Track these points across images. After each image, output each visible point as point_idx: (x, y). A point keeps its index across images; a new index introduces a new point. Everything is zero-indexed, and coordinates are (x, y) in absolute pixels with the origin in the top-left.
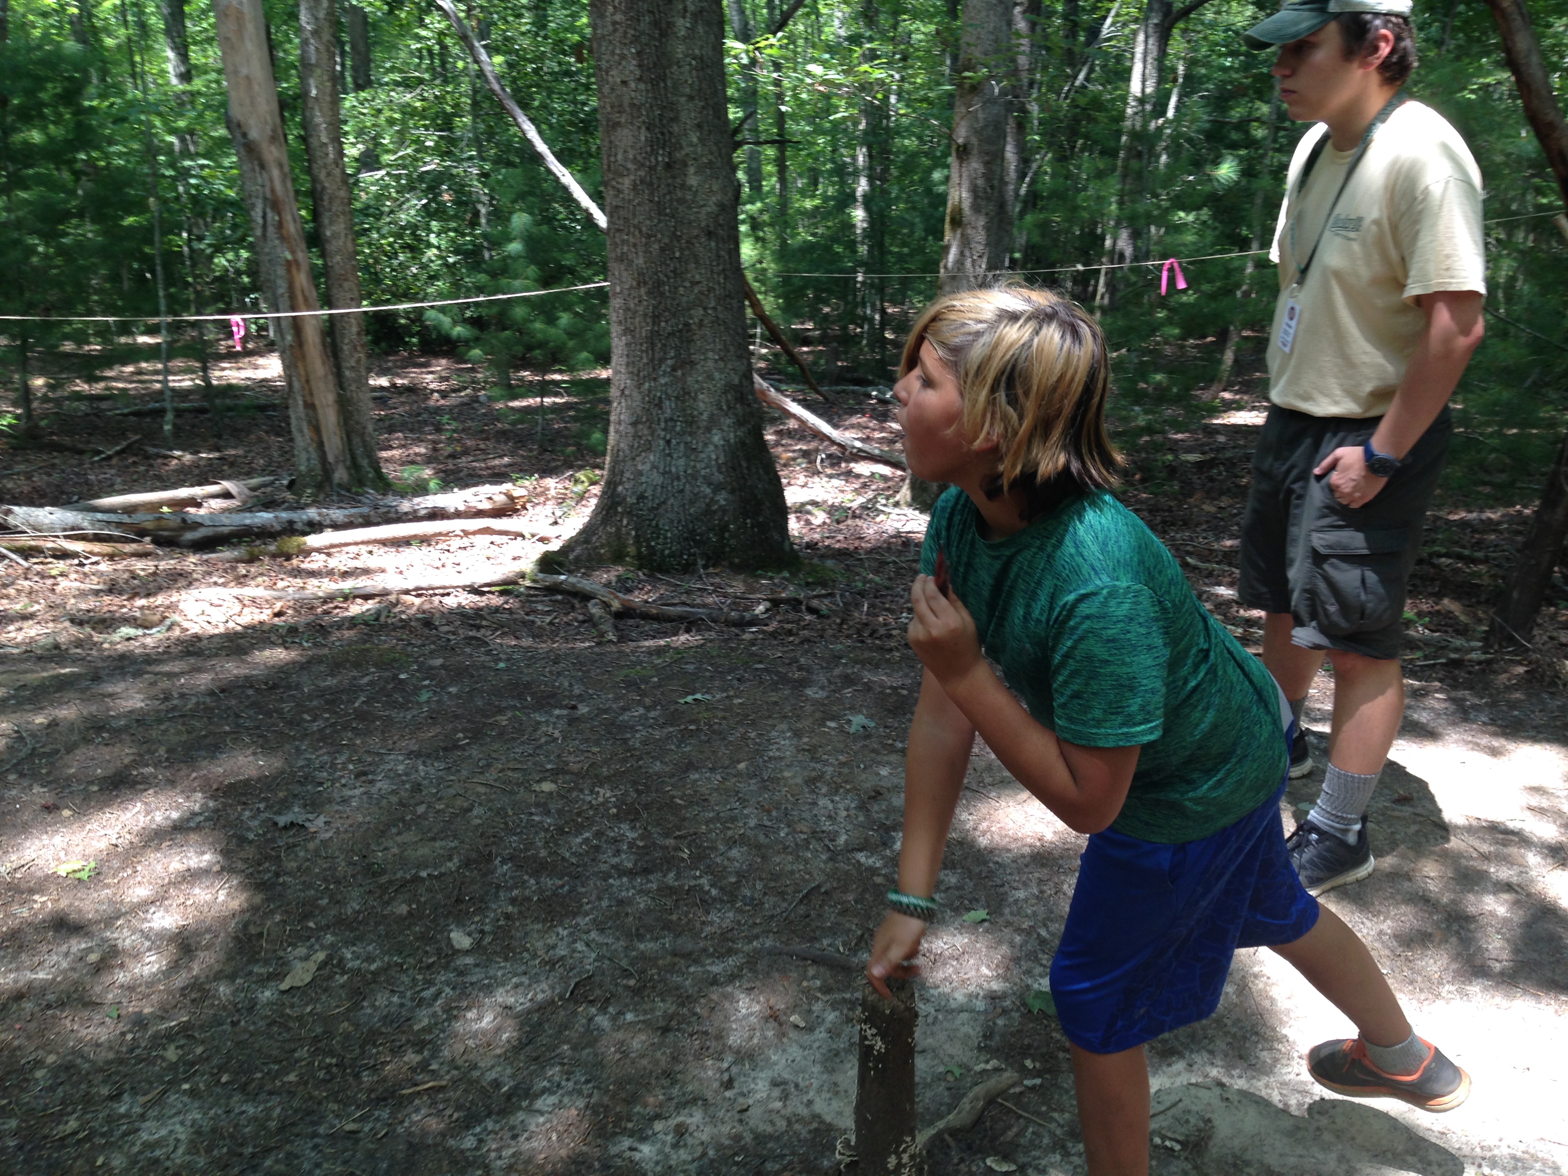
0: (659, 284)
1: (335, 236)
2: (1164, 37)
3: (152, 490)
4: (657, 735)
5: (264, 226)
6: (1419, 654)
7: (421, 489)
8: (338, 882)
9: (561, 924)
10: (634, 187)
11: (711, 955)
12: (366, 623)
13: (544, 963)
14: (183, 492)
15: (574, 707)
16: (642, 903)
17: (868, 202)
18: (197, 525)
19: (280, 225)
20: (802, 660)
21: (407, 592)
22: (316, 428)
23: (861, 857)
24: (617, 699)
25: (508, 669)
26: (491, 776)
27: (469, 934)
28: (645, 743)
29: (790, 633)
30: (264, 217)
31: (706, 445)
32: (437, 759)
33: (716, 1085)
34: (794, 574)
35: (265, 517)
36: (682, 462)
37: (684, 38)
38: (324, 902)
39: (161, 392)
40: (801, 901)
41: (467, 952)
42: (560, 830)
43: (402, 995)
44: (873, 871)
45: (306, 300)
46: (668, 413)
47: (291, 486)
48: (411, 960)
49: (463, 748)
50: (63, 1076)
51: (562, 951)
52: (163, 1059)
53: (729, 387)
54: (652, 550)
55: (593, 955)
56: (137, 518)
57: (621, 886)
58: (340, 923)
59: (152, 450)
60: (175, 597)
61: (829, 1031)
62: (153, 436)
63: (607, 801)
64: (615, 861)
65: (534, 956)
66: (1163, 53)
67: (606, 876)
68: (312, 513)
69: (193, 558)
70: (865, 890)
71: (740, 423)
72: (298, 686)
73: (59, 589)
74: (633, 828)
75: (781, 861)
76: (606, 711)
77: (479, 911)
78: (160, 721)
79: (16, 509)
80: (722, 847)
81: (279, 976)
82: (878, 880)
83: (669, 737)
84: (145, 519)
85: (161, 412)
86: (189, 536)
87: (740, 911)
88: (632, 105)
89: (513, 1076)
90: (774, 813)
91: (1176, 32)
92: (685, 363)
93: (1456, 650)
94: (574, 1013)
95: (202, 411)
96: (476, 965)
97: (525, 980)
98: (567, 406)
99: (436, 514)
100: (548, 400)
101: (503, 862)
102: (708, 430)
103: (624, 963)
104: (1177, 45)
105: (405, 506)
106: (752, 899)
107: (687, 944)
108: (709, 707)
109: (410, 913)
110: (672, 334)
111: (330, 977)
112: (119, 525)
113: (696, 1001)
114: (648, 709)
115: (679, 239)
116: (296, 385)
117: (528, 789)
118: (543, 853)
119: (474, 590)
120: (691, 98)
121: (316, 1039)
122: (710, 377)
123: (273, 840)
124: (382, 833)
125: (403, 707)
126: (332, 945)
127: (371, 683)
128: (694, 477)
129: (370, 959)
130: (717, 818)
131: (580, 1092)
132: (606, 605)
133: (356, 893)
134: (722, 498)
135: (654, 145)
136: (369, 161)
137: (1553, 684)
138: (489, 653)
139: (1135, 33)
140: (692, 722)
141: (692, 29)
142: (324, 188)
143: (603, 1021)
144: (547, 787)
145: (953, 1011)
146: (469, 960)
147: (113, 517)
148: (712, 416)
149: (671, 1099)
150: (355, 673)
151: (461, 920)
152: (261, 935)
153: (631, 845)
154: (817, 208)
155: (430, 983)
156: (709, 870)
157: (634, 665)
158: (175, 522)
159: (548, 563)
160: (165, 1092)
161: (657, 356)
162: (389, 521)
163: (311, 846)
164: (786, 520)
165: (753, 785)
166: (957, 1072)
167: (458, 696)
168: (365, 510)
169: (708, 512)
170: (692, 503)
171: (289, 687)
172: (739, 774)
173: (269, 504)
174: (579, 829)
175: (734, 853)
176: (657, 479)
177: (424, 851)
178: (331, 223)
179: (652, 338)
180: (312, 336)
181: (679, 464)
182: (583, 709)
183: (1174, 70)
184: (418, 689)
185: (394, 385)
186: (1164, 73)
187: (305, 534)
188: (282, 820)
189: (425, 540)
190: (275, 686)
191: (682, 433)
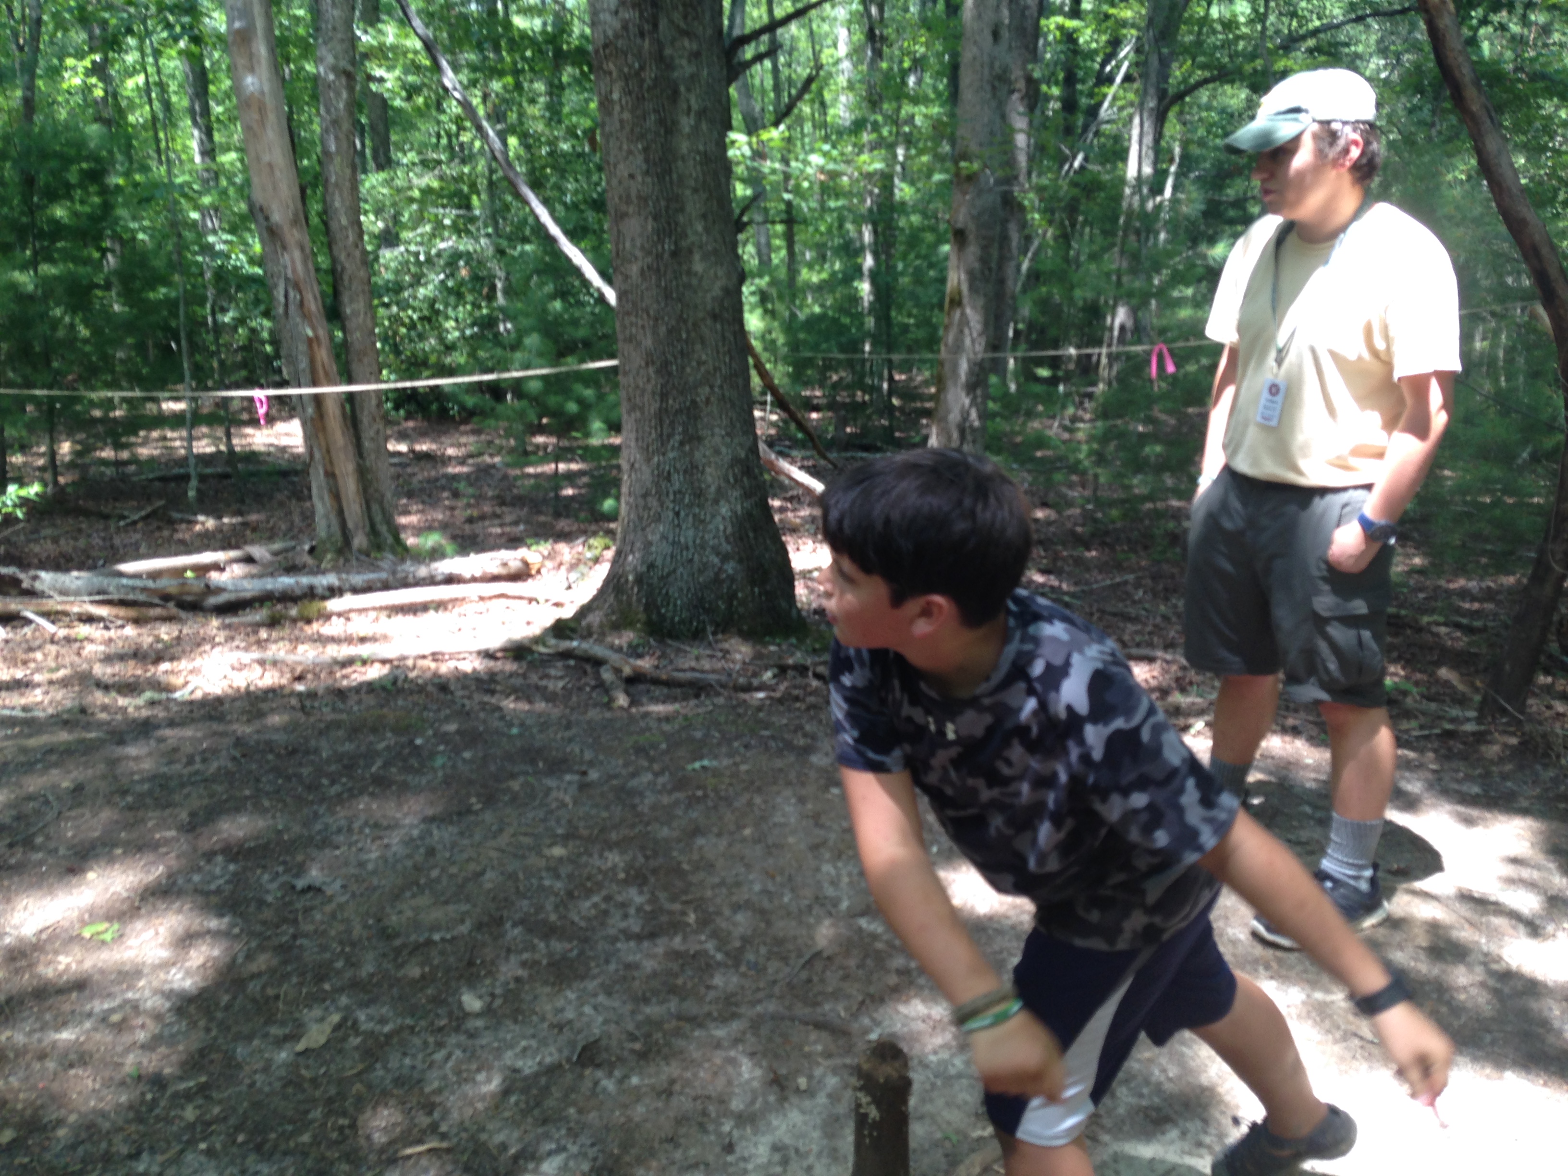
0: (666, 364)
1: (356, 313)
2: (1160, 118)
3: (176, 554)
4: (665, 800)
5: (286, 305)
6: (1414, 724)
7: (437, 554)
8: (353, 945)
9: (570, 987)
10: (642, 272)
11: (715, 1020)
12: (384, 688)
13: (552, 1026)
14: (207, 557)
15: (584, 773)
16: (649, 965)
17: (874, 277)
18: (219, 590)
19: (302, 304)
20: (808, 728)
21: (424, 657)
22: (337, 496)
23: (863, 922)
24: (626, 765)
25: (520, 735)
26: (503, 840)
27: (480, 997)
28: (654, 807)
29: (797, 699)
30: (286, 296)
31: (713, 516)
32: (451, 823)
33: (718, 1149)
34: (801, 641)
35: (286, 581)
36: (691, 533)
37: (689, 136)
38: (339, 964)
39: (185, 459)
40: (803, 967)
41: (478, 1015)
42: (570, 894)
43: (414, 1056)
44: (874, 937)
45: (326, 374)
46: (677, 486)
47: (312, 550)
48: (423, 1023)
49: (476, 813)
50: (84, 1135)
51: (570, 1014)
52: (181, 1118)
53: (736, 461)
54: (662, 617)
55: (600, 1019)
56: (163, 583)
57: (628, 951)
58: (355, 985)
59: (176, 515)
60: (198, 662)
61: (829, 1096)
62: (177, 501)
63: (615, 867)
64: (623, 925)
65: (543, 1019)
66: (1158, 136)
67: (614, 940)
68: (331, 579)
69: (215, 622)
70: (866, 956)
71: (747, 495)
72: (316, 751)
73: (85, 653)
74: (641, 893)
75: (782, 927)
76: (616, 776)
77: (490, 973)
78: (182, 785)
79: (43, 574)
80: (727, 912)
81: (294, 1037)
82: (879, 946)
83: (677, 803)
84: (167, 584)
85: (186, 478)
86: (212, 601)
87: (744, 975)
88: (639, 197)
89: (520, 1139)
90: (779, 879)
91: (1172, 115)
92: (693, 438)
93: (1453, 720)
94: (581, 1077)
95: (226, 476)
96: (487, 1028)
97: (534, 1043)
98: (581, 473)
99: (450, 580)
100: (562, 467)
101: (514, 925)
102: (716, 502)
103: (631, 1027)
104: (1173, 128)
105: (423, 572)
106: (756, 964)
107: (691, 1007)
108: (716, 773)
109: (423, 977)
110: (679, 412)
111: (344, 1039)
112: (144, 589)
113: (700, 1065)
114: (656, 775)
115: (685, 321)
116: (317, 455)
117: (539, 854)
118: (553, 917)
119: (488, 655)
120: (695, 191)
121: (330, 1101)
122: (717, 452)
123: (291, 903)
124: (396, 896)
125: (418, 772)
126: (347, 1008)
127: (388, 748)
128: (703, 547)
129: (383, 1021)
130: (722, 883)
131: (585, 1155)
132: (617, 671)
133: (370, 956)
134: (730, 567)
135: (661, 234)
136: (389, 238)
137: (1546, 755)
138: (502, 718)
139: (1131, 118)
140: (699, 787)
141: (696, 128)
142: (343, 269)
143: (609, 1085)
144: (558, 851)
145: (951, 1078)
146: (479, 1023)
147: (138, 583)
148: (719, 490)
149: (673, 1163)
150: (372, 738)
151: (472, 982)
152: (277, 997)
153: (639, 909)
154: (824, 281)
155: (440, 1045)
156: (714, 934)
157: (642, 731)
158: (198, 586)
159: (560, 629)
160: (182, 1151)
161: (665, 432)
162: (405, 584)
163: (328, 908)
164: (793, 587)
165: (759, 849)
166: (954, 1138)
167: (471, 761)
168: (384, 575)
169: (717, 580)
170: (701, 572)
171: (307, 752)
172: (744, 840)
173: (292, 569)
174: (589, 893)
175: (740, 917)
176: (667, 549)
177: (437, 914)
178: (352, 301)
179: (660, 415)
180: (332, 410)
181: (688, 535)
182: (594, 775)
183: (1170, 151)
184: (432, 755)
185: (412, 451)
186: (1160, 154)
187: (324, 598)
188: (300, 884)
189: (440, 605)
190: (294, 752)
191: (690, 506)
